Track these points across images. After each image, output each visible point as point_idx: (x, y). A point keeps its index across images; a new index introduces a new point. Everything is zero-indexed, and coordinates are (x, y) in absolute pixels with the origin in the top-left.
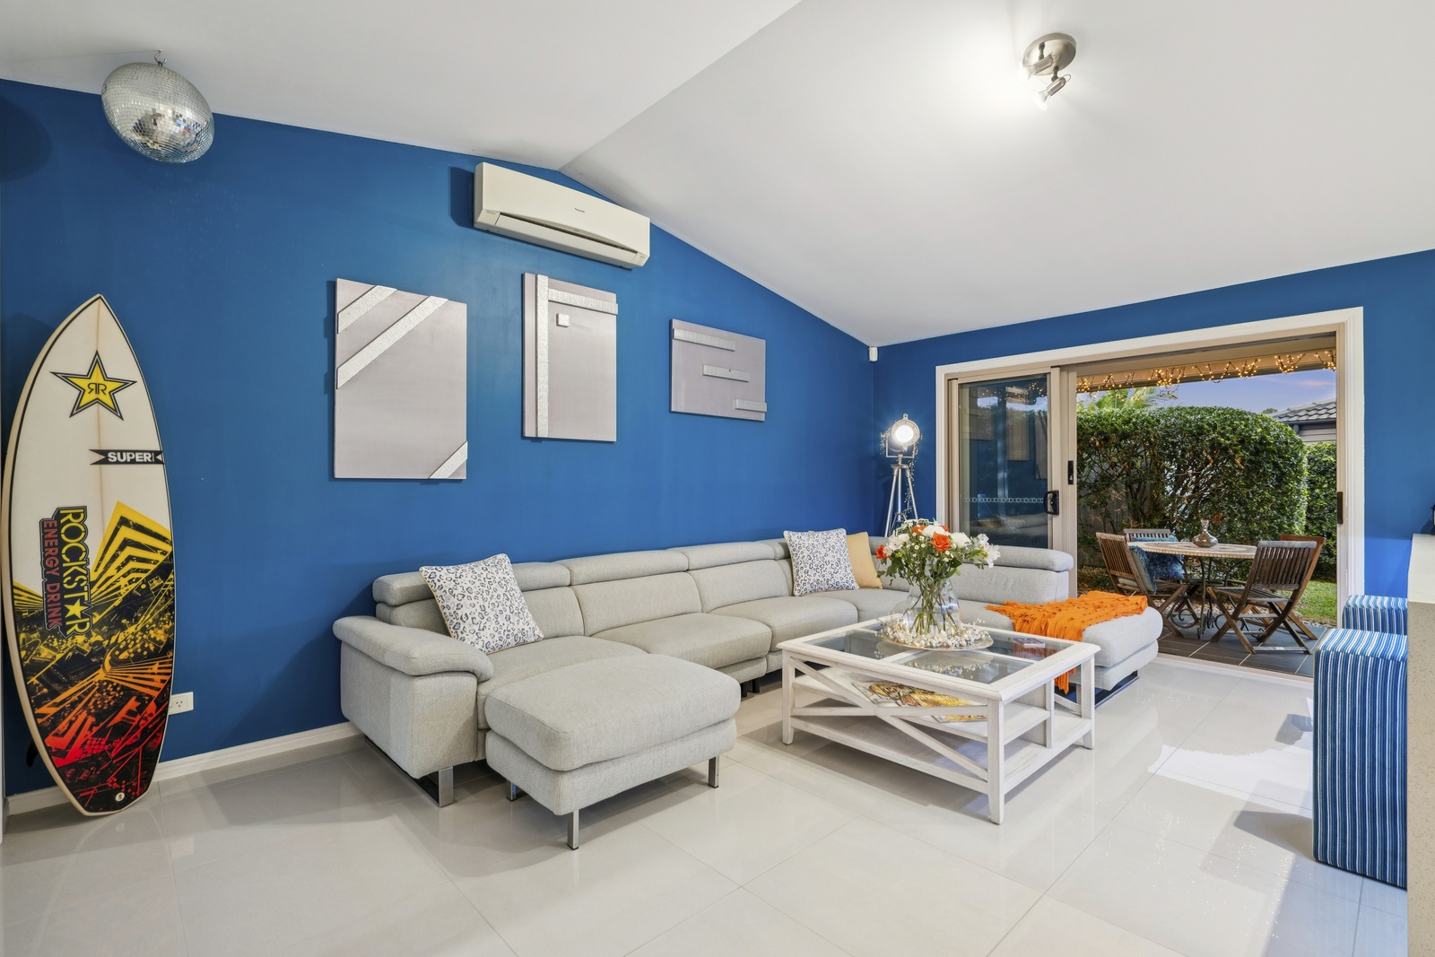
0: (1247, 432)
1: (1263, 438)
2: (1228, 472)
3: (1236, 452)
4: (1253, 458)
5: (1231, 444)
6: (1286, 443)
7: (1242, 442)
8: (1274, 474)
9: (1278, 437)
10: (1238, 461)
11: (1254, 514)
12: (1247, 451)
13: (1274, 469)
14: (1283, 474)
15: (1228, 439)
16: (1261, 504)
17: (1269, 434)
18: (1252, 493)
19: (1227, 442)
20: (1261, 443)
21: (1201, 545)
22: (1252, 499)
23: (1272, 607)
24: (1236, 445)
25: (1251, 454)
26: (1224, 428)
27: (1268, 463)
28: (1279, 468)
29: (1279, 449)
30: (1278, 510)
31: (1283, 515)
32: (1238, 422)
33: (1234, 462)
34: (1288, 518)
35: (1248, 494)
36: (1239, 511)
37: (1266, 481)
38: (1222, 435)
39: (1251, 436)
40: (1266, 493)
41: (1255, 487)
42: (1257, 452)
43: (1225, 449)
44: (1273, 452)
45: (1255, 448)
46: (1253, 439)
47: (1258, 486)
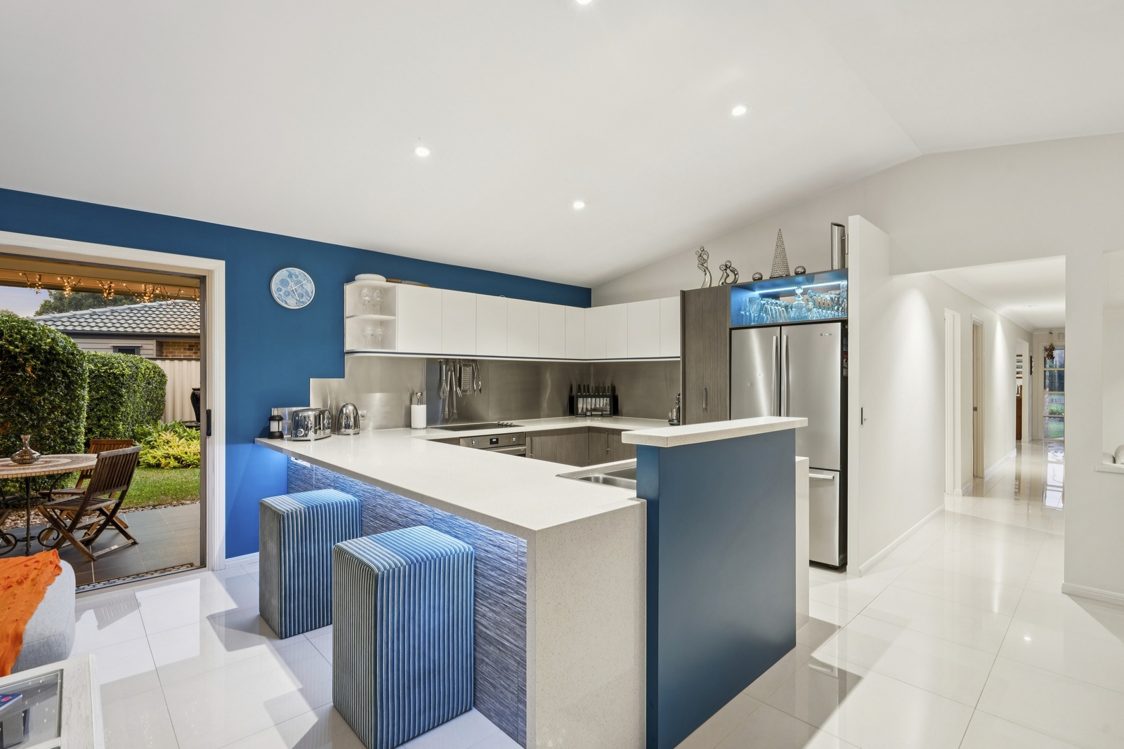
0: (37, 341)
1: (52, 348)
2: (18, 380)
3: (26, 360)
4: (43, 367)
5: (20, 353)
6: (73, 354)
7: (32, 350)
8: (63, 382)
9: (64, 348)
10: (29, 370)
11: (44, 420)
12: (38, 360)
13: (63, 378)
14: (71, 382)
15: (17, 347)
16: (51, 411)
17: (58, 345)
18: (44, 400)
19: (17, 350)
20: (50, 353)
21: (22, 462)
22: (43, 407)
23: (102, 512)
24: (25, 354)
25: (42, 364)
26: (11, 336)
27: (58, 371)
28: (68, 377)
29: (68, 360)
30: (67, 415)
31: (71, 419)
32: (26, 331)
33: (24, 371)
34: (75, 421)
35: (40, 402)
36: (31, 419)
37: (56, 388)
38: (11, 343)
39: (41, 345)
40: (57, 400)
41: (47, 395)
42: (47, 362)
43: (15, 357)
44: (62, 362)
45: (46, 357)
46: (43, 349)
47: (50, 394)
